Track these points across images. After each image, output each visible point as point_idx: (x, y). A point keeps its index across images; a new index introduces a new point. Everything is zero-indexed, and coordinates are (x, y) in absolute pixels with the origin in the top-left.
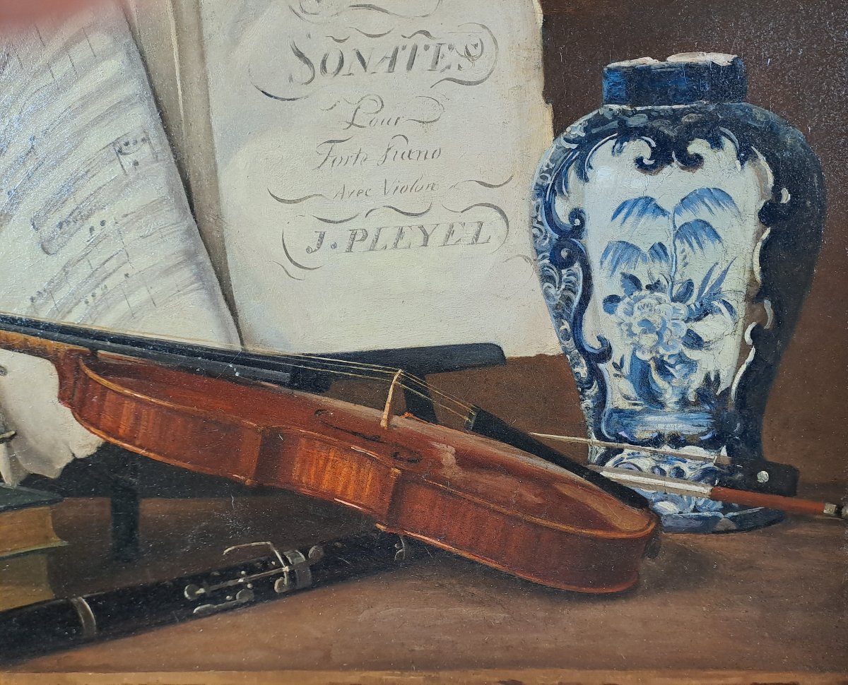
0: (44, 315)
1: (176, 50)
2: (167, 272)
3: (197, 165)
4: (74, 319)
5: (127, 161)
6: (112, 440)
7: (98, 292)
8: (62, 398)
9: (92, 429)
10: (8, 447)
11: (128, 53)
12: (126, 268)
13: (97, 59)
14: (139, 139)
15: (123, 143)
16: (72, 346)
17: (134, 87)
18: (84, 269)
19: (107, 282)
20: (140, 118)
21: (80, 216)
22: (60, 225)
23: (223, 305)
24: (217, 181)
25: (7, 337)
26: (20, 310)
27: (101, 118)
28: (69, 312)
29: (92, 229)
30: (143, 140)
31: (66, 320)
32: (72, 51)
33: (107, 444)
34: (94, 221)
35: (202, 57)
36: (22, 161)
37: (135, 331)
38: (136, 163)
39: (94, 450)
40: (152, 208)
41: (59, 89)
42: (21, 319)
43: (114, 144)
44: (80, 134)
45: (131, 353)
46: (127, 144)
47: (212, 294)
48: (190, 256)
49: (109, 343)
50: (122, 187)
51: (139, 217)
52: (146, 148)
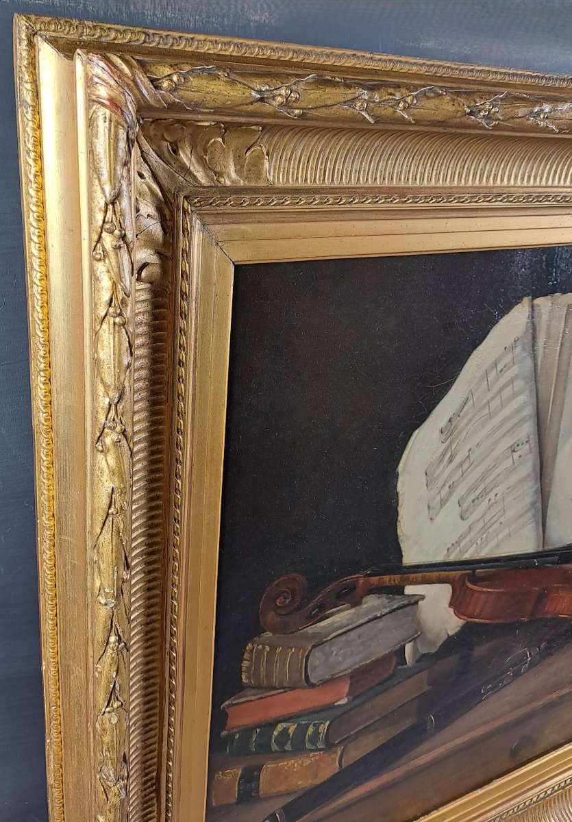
0: (452, 558)
1: (553, 386)
2: (521, 516)
3: (548, 452)
4: (467, 556)
5: (516, 455)
6: (470, 619)
7: (484, 536)
8: (451, 605)
9: (462, 617)
10: (415, 643)
11: (531, 391)
12: (502, 519)
13: (515, 395)
14: (524, 442)
15: (516, 445)
16: (464, 572)
17: (529, 411)
18: (481, 524)
19: (490, 530)
20: (528, 429)
21: (486, 492)
22: (473, 501)
23: (541, 528)
24: (555, 459)
25: (429, 576)
26: (440, 559)
27: (508, 431)
28: (467, 551)
29: (490, 500)
30: (527, 442)
31: (464, 557)
32: (503, 392)
33: (467, 623)
34: (492, 495)
35: (565, 389)
36: (461, 464)
37: (496, 554)
38: (520, 456)
39: (459, 629)
40: (522, 481)
41: (491, 416)
42: (439, 563)
43: (511, 447)
44: (497, 442)
45: (492, 567)
46: (518, 445)
47: (537, 524)
48: (533, 504)
49: (483, 564)
50: (510, 471)
51: (515, 488)
52: (527, 446)
